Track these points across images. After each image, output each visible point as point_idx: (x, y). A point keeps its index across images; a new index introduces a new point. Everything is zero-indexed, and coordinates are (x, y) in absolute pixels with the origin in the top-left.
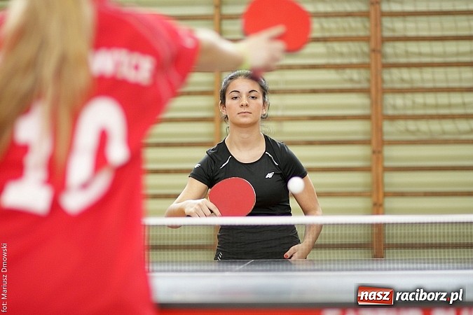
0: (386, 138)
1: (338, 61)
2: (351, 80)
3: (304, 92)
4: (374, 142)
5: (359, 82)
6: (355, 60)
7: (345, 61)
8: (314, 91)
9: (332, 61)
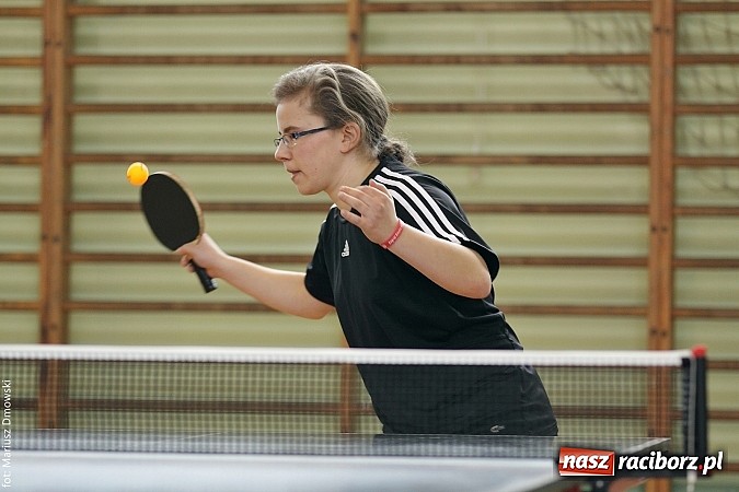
0: (683, 201)
1: (595, 48)
2: (619, 87)
3: (520, 108)
4: (654, 210)
5: (635, 91)
6: (626, 48)
7: (609, 49)
8: (540, 108)
9: (582, 49)
